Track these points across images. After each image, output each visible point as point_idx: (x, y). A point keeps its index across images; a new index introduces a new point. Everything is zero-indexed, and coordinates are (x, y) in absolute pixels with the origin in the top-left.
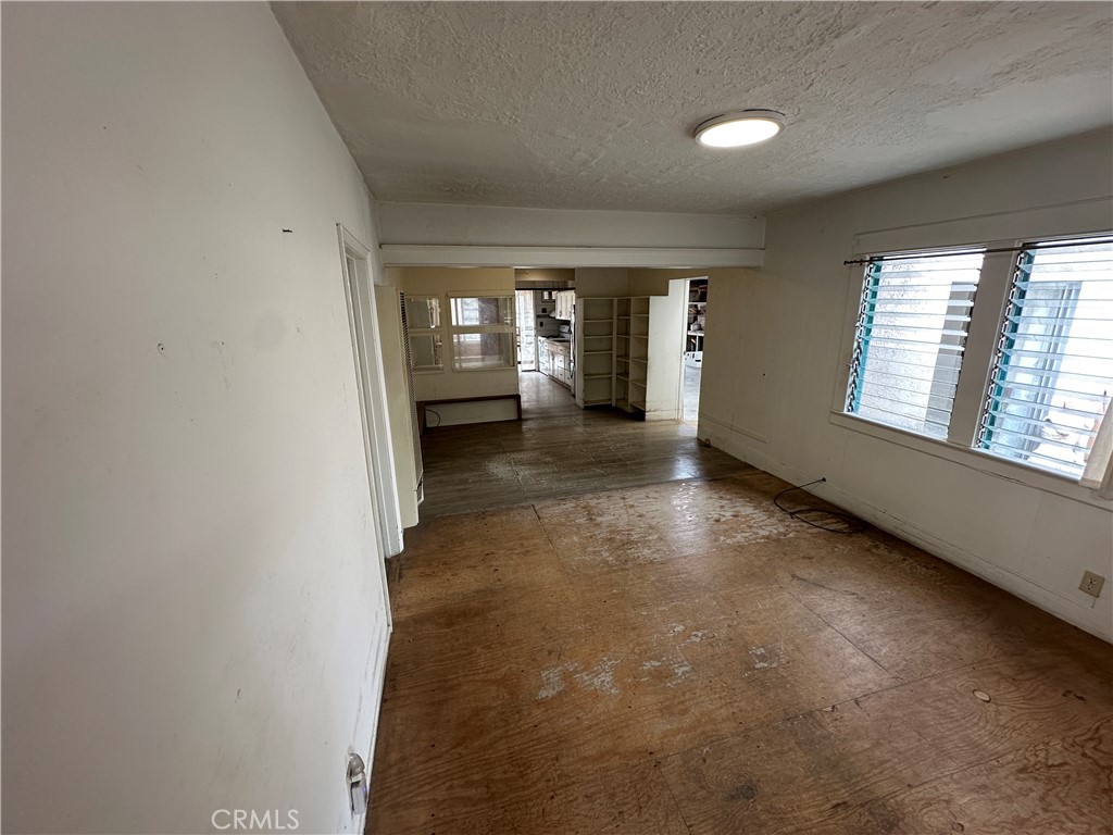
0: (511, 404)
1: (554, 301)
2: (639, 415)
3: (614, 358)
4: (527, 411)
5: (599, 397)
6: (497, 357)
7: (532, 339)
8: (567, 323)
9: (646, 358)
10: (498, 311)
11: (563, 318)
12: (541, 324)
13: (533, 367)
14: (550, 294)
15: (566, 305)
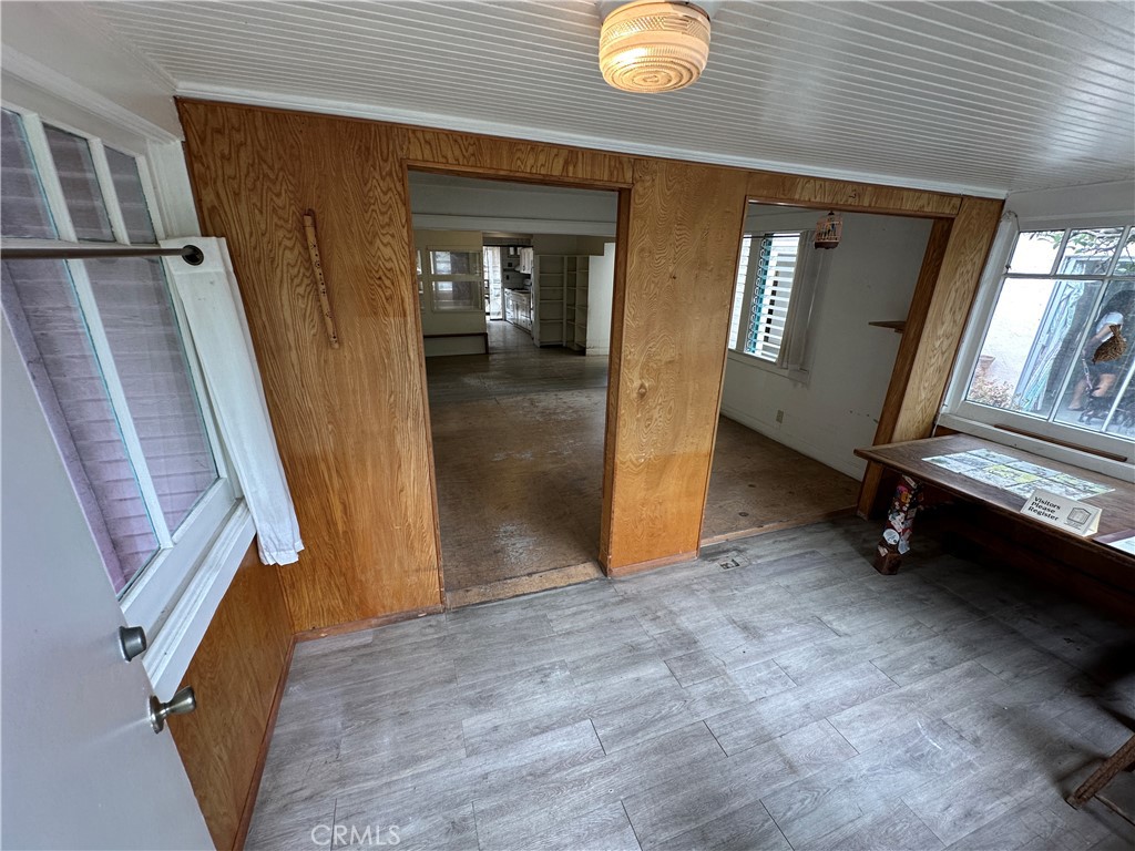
0: (480, 340)
1: (519, 257)
2: (582, 351)
3: (565, 306)
4: (493, 348)
5: (553, 339)
6: (468, 301)
7: (499, 292)
8: (528, 276)
9: (586, 306)
10: (468, 263)
11: (525, 272)
12: (508, 278)
13: (501, 317)
14: (516, 250)
15: (528, 262)
